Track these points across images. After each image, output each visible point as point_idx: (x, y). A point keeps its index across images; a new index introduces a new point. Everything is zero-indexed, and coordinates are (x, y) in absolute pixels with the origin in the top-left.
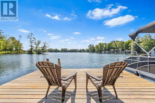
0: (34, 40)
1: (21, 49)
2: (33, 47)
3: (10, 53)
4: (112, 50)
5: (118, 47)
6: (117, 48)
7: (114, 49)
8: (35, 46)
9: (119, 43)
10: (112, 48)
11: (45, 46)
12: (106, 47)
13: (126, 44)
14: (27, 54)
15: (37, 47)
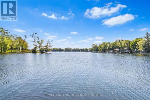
0: (37, 39)
1: (27, 48)
2: (37, 46)
3: (15, 52)
4: (116, 49)
5: (123, 46)
6: (123, 48)
7: (119, 48)
8: (38, 45)
9: (125, 42)
10: (117, 47)
11: (47, 45)
12: (110, 47)
13: (132, 43)
14: (31, 53)
15: (40, 47)
